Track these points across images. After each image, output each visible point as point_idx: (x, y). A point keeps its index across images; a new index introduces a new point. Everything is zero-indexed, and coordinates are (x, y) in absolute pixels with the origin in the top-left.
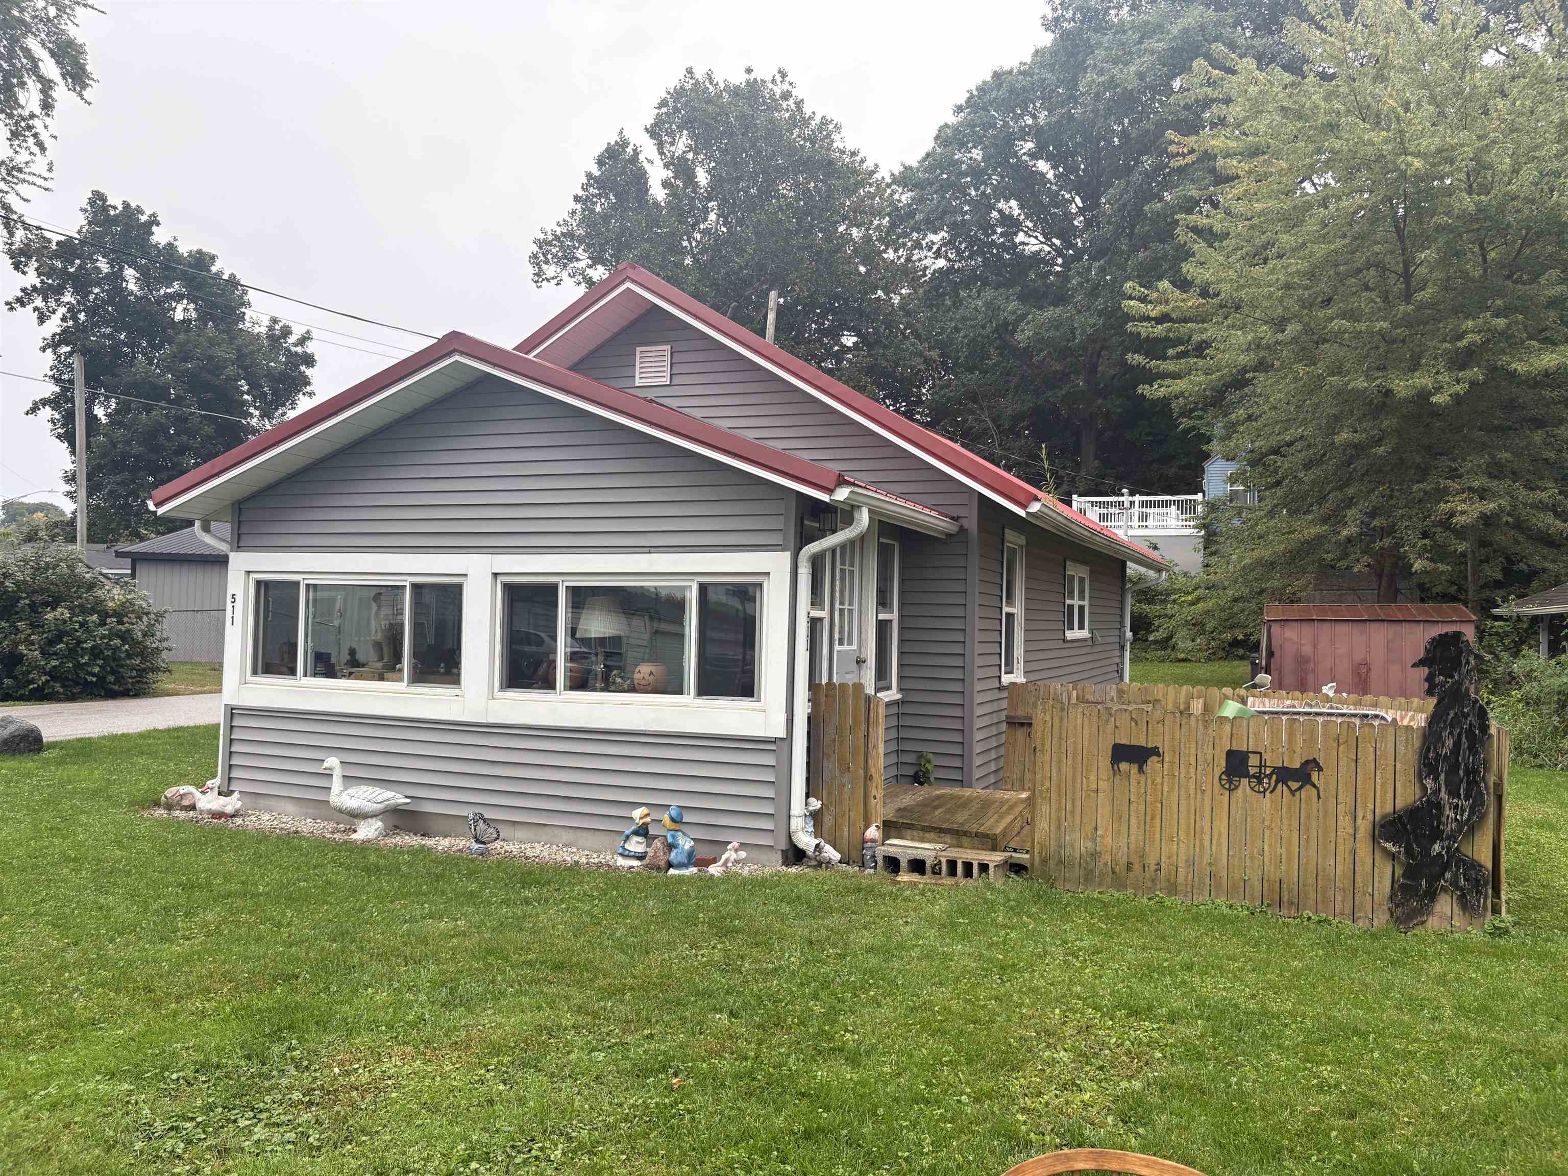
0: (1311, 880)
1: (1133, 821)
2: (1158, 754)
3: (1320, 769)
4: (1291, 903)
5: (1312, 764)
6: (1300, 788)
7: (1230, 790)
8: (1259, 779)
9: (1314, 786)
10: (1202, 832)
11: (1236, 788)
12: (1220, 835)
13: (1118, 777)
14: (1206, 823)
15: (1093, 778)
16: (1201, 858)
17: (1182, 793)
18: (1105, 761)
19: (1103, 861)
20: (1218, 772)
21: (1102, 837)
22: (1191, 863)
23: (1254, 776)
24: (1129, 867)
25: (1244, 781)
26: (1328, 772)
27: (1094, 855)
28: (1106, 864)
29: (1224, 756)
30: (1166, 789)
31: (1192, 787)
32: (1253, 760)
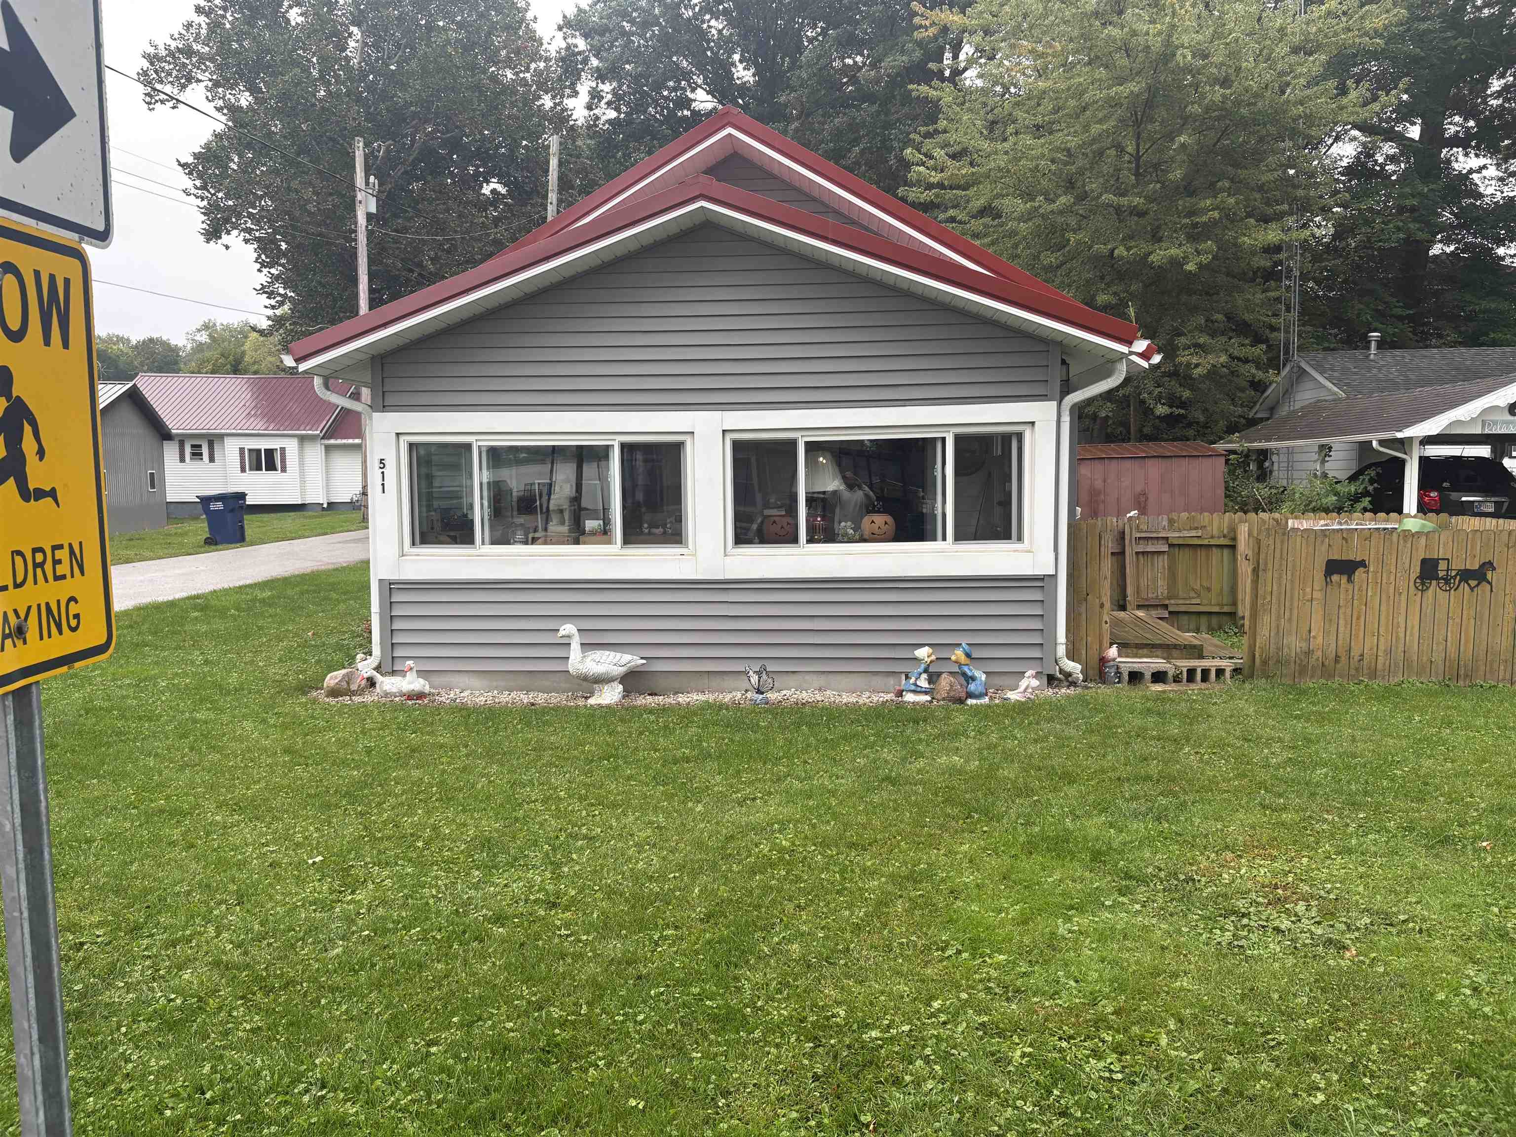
0: (1482, 655)
1: (1341, 622)
2: (1365, 566)
3: (1494, 569)
4: (1466, 676)
5: (1489, 565)
6: (1477, 585)
7: (1422, 591)
8: (1447, 580)
9: (1488, 582)
10: (1398, 627)
11: (1428, 588)
12: (1413, 627)
13: (1329, 587)
14: (1401, 619)
15: (1308, 590)
16: (1397, 648)
17: (1384, 596)
18: (1319, 575)
19: (1315, 657)
20: (1413, 576)
21: (1314, 637)
22: (1389, 652)
23: (1442, 578)
24: (1337, 659)
25: (1434, 582)
26: (1498, 571)
27: (1309, 653)
28: (1318, 659)
29: (1419, 563)
30: (1370, 594)
31: (1392, 590)
32: (1442, 566)
